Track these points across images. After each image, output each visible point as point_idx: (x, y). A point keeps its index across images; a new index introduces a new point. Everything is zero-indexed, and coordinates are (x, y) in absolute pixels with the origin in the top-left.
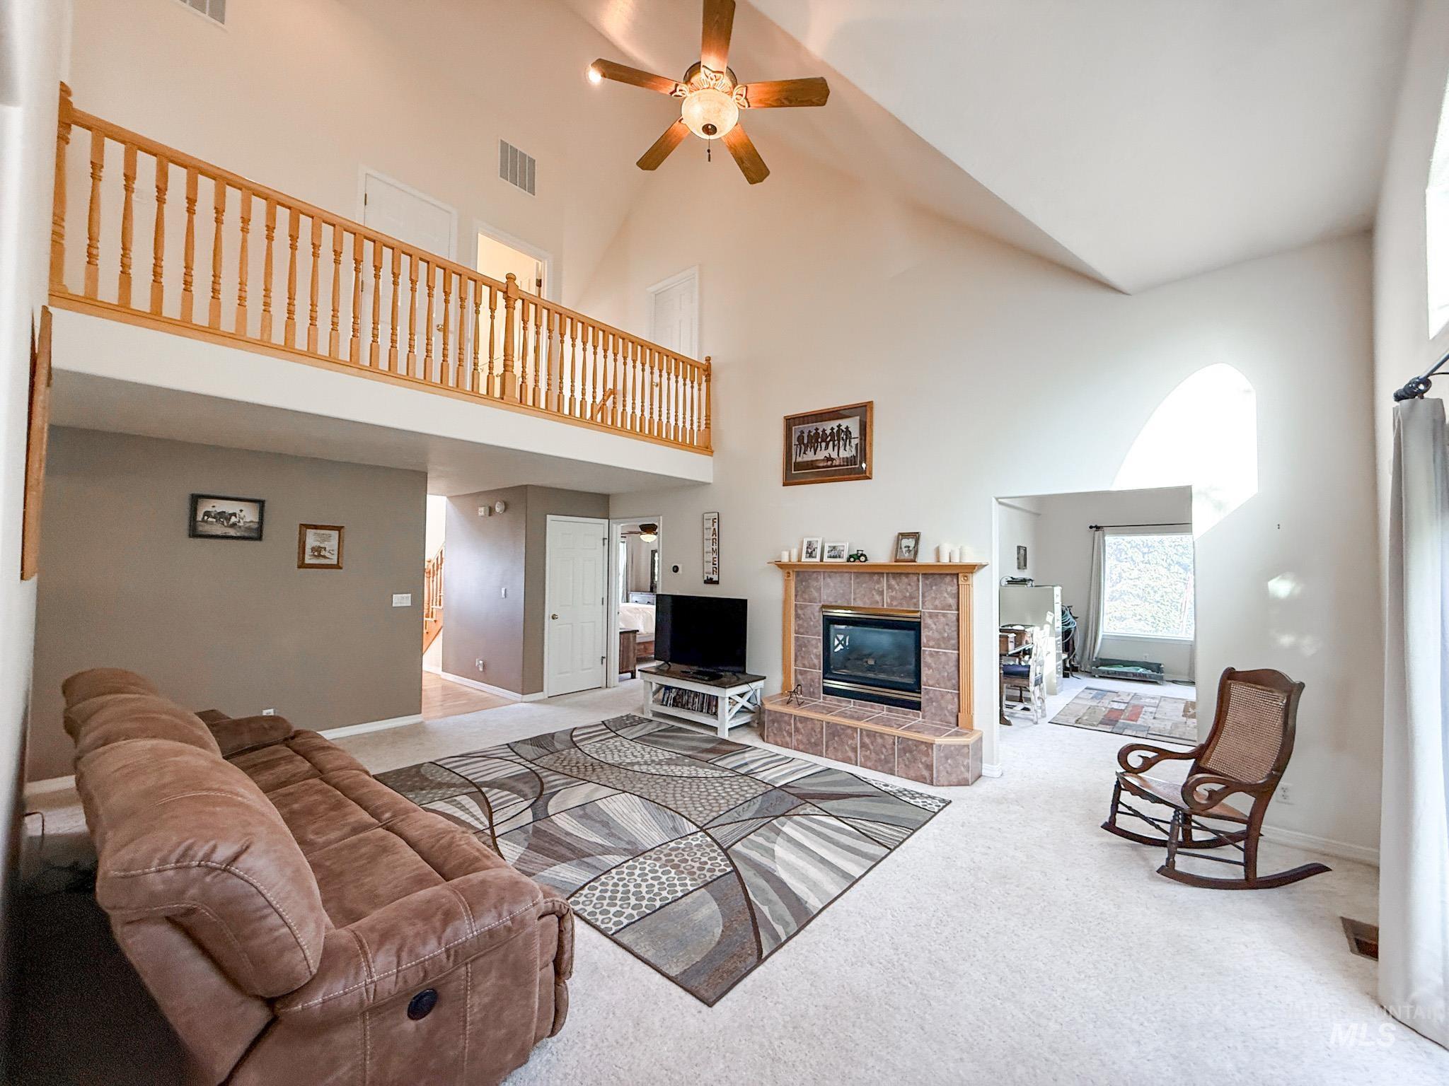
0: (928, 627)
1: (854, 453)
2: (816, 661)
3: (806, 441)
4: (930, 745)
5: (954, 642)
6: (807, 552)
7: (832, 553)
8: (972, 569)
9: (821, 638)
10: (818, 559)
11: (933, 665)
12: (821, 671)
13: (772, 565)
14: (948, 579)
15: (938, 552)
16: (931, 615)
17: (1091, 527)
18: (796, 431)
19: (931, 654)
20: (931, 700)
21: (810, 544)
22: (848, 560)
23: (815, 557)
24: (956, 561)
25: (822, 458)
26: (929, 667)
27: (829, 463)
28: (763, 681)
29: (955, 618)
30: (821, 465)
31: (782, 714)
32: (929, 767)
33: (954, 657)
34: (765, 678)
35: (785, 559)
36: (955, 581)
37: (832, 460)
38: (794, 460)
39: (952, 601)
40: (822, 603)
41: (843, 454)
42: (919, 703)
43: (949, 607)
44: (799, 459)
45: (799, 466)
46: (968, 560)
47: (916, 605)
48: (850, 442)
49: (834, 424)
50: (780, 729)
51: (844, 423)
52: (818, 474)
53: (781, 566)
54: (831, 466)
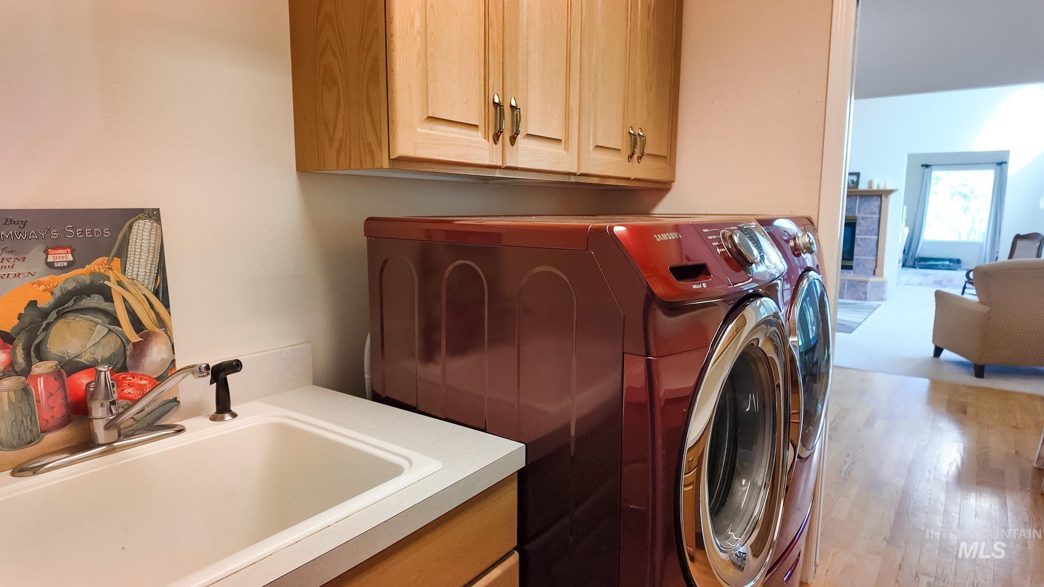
0: (860, 224)
4: (866, 282)
5: (876, 231)
8: (890, 192)
11: (862, 245)
14: (875, 198)
15: (870, 183)
16: (863, 218)
17: (923, 166)
19: (861, 239)
20: (858, 264)
24: (882, 188)
26: (859, 246)
29: (877, 219)
32: (865, 293)
33: (875, 241)
36: (879, 199)
39: (877, 210)
42: (852, 266)
43: (874, 213)
46: (889, 187)
47: (855, 213)
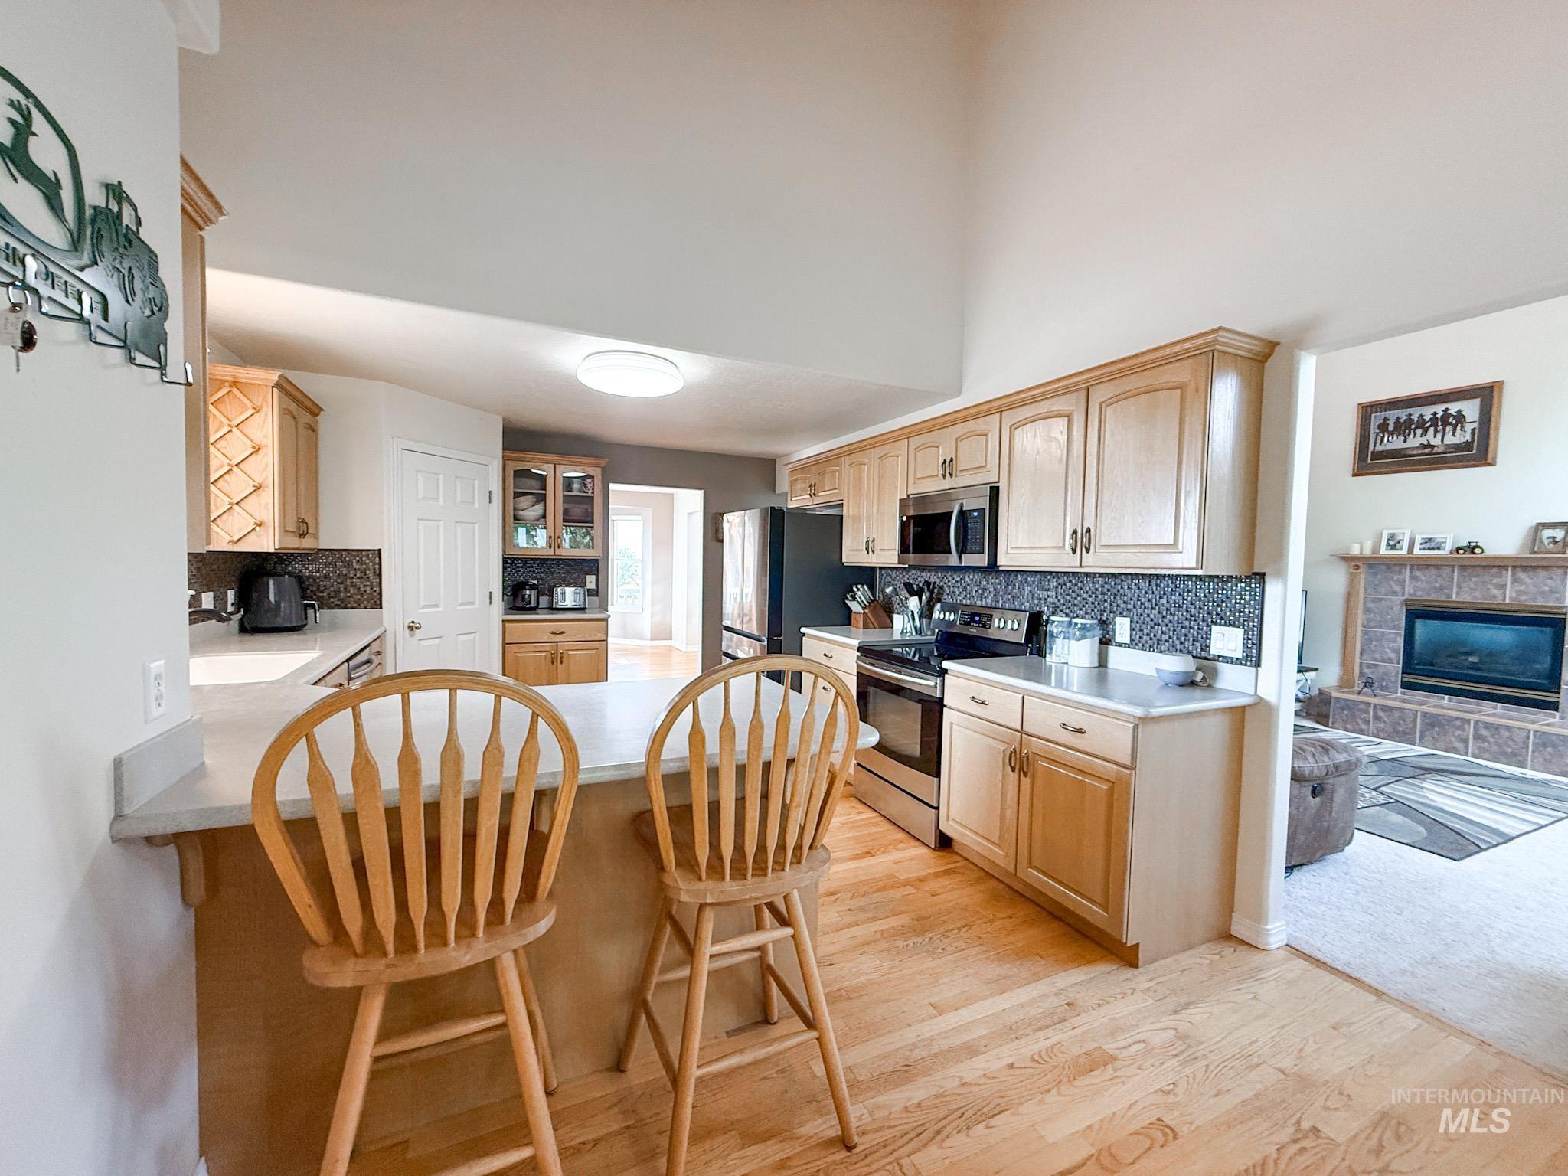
1: (1468, 437)
2: (1392, 655)
3: (1391, 428)
6: (1388, 544)
7: (1428, 545)
9: (1403, 632)
10: (1404, 552)
12: (1401, 666)
13: (1335, 558)
18: (1376, 419)
21: (1392, 537)
22: (1451, 553)
23: (1401, 549)
25: (1417, 445)
27: (1427, 451)
28: (1314, 673)
30: (1415, 452)
31: (1355, 703)
34: (1316, 670)
35: (1355, 551)
37: (1433, 447)
38: (1371, 449)
40: (1406, 596)
41: (1450, 439)
42: (1556, 703)
44: (1379, 448)
45: (1377, 455)
47: (1560, 600)
48: (1462, 427)
49: (1439, 409)
50: (1353, 716)
51: (1454, 408)
52: (1406, 463)
53: (1346, 558)
54: (1430, 454)
